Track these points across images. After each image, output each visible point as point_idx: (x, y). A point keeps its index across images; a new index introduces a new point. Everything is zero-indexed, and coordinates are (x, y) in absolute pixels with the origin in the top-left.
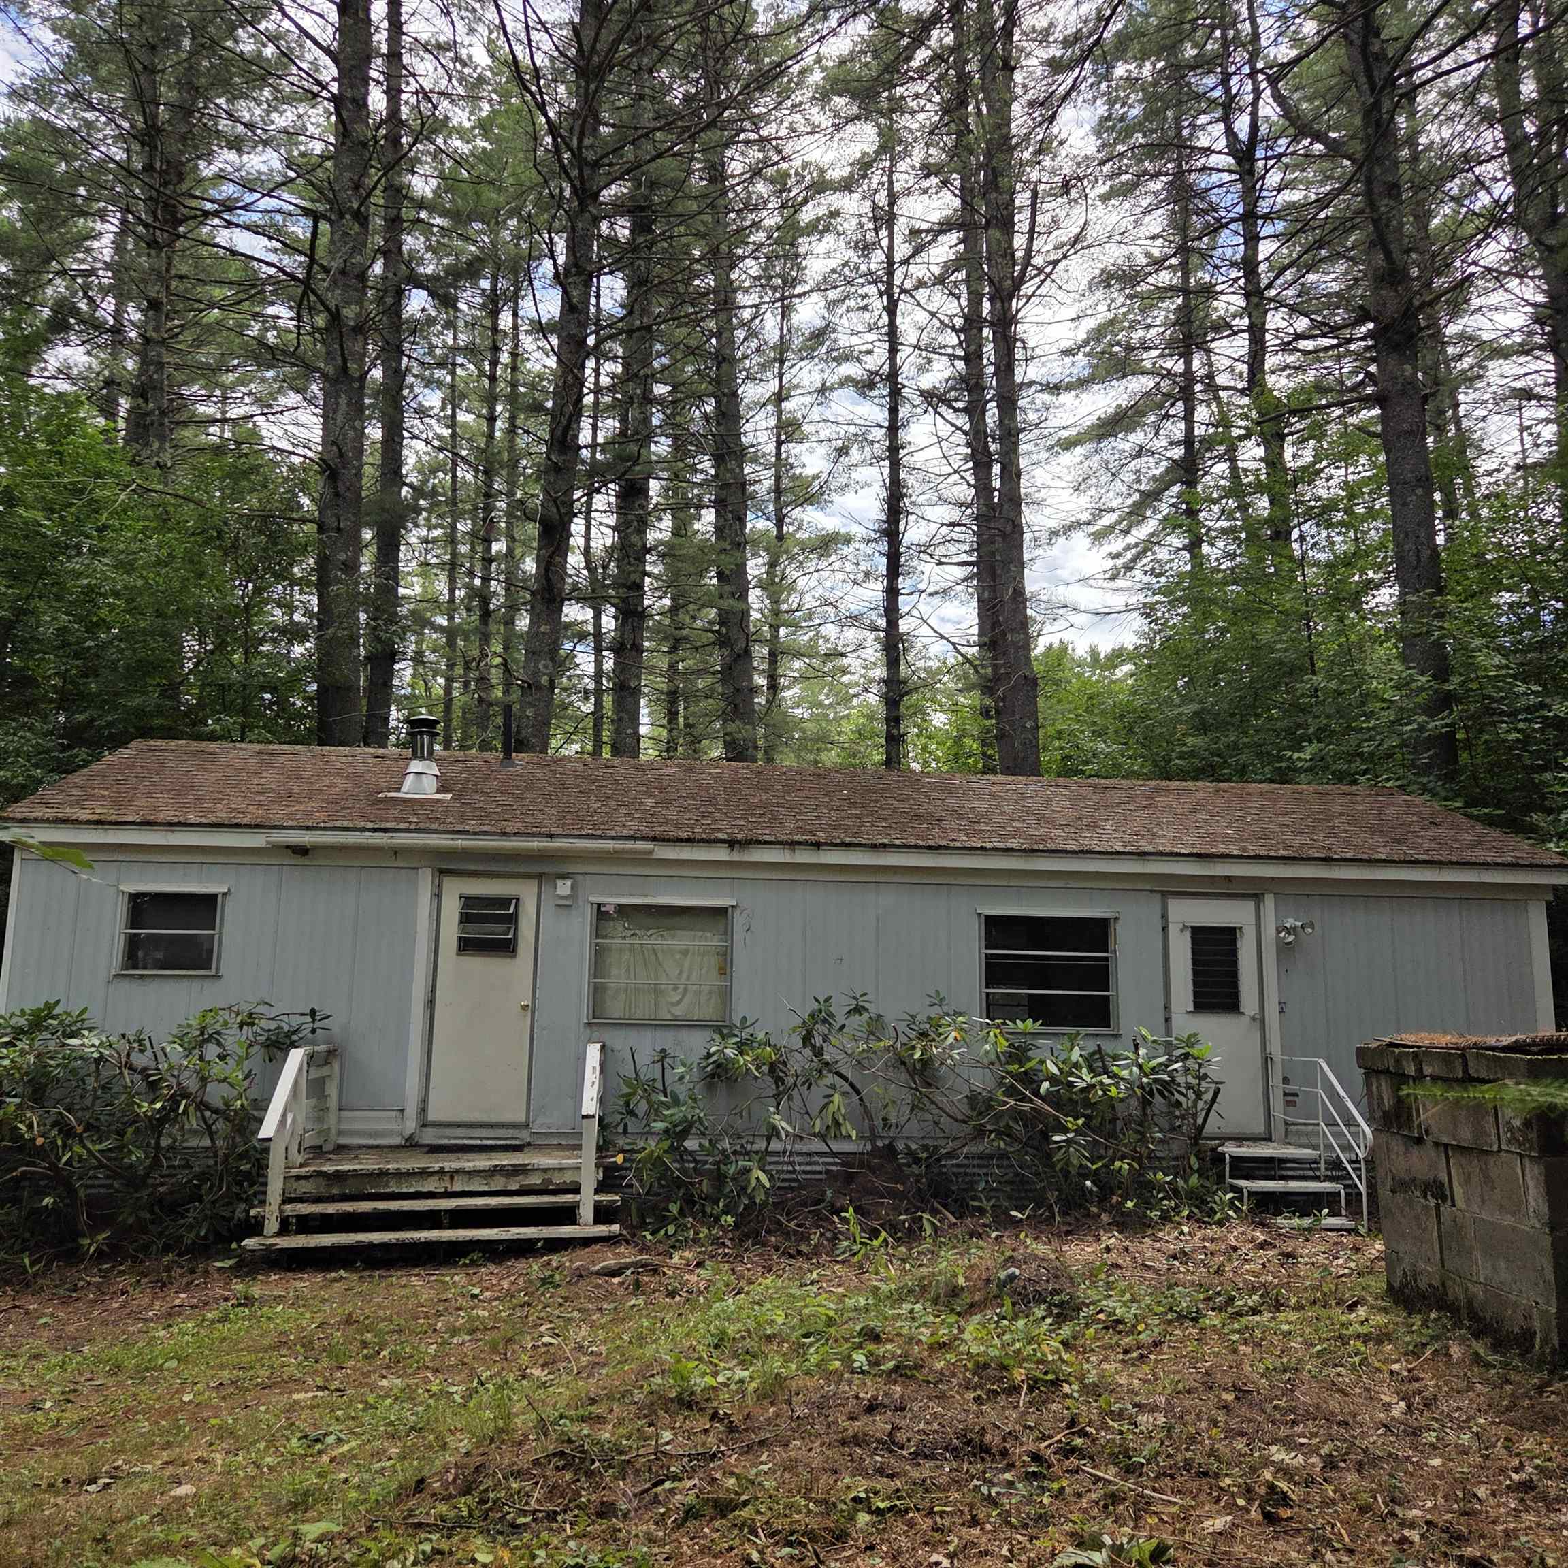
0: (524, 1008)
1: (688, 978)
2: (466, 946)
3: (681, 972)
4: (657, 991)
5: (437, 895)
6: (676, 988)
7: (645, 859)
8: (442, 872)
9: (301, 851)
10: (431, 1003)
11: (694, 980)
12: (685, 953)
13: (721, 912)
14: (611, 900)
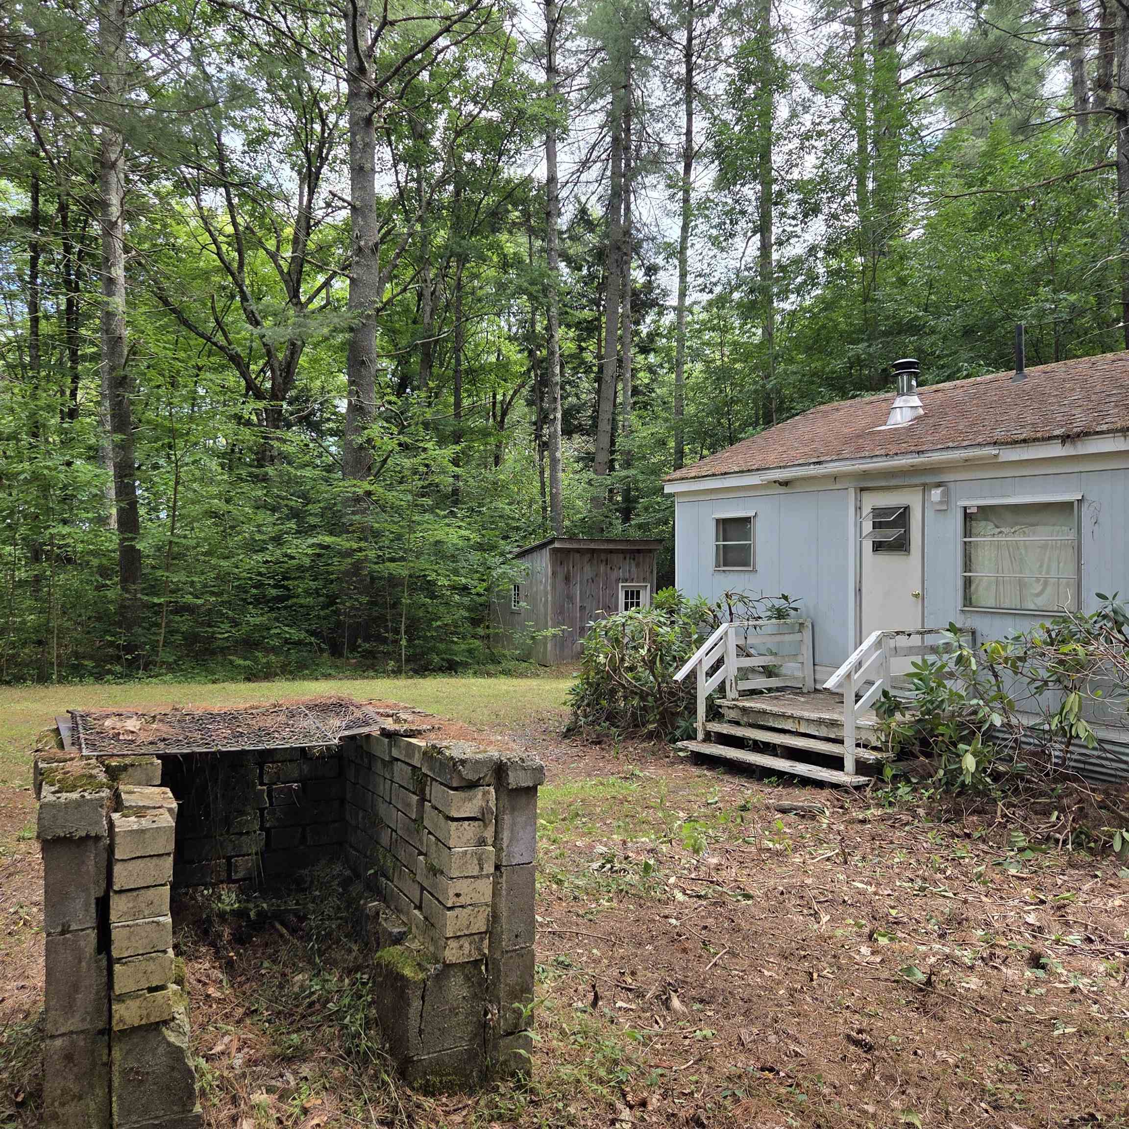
0: (916, 596)
1: (1048, 573)
2: (878, 547)
3: (1041, 566)
4: (1021, 584)
5: (859, 508)
6: (1038, 580)
7: (994, 463)
8: (862, 490)
9: (785, 483)
10: (859, 591)
11: (1053, 574)
12: (1044, 547)
13: (1066, 507)
14: (973, 503)
